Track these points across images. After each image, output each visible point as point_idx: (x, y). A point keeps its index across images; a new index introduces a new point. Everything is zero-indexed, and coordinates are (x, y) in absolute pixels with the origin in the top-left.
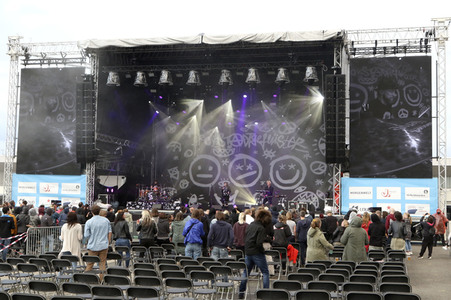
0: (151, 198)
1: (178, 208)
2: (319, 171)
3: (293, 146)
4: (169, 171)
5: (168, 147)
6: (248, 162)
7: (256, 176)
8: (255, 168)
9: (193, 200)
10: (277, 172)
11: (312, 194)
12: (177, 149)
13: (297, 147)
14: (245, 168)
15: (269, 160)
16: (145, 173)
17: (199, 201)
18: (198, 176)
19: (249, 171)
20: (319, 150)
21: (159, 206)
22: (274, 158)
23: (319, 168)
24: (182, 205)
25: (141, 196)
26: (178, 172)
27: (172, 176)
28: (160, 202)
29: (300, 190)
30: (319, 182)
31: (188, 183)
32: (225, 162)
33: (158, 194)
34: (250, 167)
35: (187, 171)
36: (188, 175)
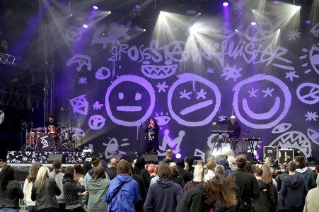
0: (46, 144)
1: (89, 160)
2: (310, 99)
3: (270, 60)
4: (71, 101)
5: (69, 63)
6: (200, 86)
7: (211, 108)
8: (210, 95)
9: (112, 147)
10: (245, 102)
11: (301, 135)
12: (85, 67)
13: (276, 61)
14: (193, 96)
15: (232, 83)
16: (34, 105)
17: (121, 148)
18: (120, 108)
19: (202, 100)
20: (310, 66)
21: (59, 157)
22: (239, 80)
23: (311, 94)
24: (94, 155)
25: (30, 142)
26: (86, 104)
27: (76, 109)
28: (60, 151)
29: (281, 128)
30: (311, 116)
31: (103, 120)
32: (162, 87)
33: (57, 139)
34: (202, 94)
35: (102, 102)
36: (104, 108)
